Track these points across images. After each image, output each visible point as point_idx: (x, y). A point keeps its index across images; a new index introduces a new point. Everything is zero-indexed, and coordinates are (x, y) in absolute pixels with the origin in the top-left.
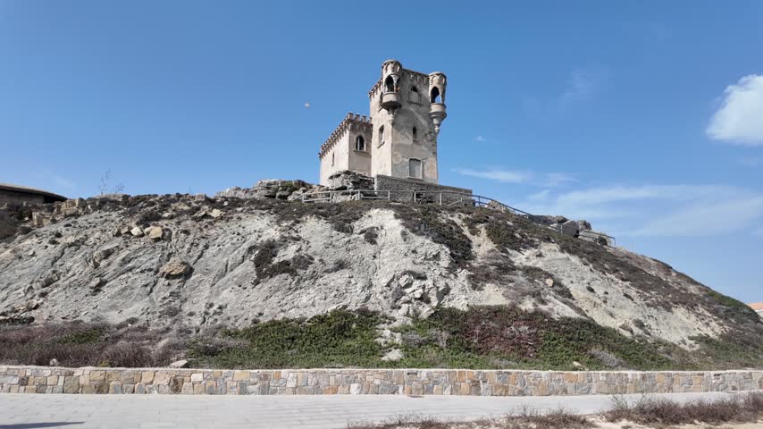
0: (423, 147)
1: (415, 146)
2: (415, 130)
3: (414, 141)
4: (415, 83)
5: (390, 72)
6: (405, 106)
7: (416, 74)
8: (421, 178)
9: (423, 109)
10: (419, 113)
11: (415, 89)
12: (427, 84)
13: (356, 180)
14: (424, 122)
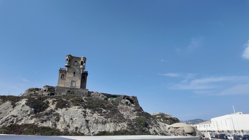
0: (77, 77)
1: (74, 77)
2: (74, 73)
3: (74, 76)
4: (76, 60)
5: (67, 58)
6: (72, 66)
7: (76, 58)
8: (74, 86)
9: (78, 67)
10: (76, 68)
11: (76, 61)
12: (80, 60)
13: (49, 88)
14: (78, 70)
